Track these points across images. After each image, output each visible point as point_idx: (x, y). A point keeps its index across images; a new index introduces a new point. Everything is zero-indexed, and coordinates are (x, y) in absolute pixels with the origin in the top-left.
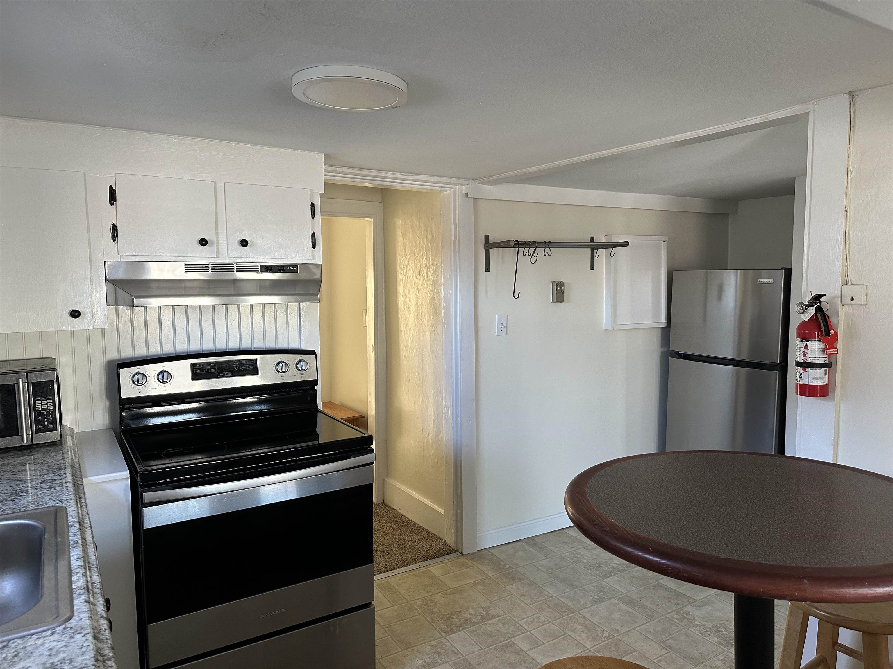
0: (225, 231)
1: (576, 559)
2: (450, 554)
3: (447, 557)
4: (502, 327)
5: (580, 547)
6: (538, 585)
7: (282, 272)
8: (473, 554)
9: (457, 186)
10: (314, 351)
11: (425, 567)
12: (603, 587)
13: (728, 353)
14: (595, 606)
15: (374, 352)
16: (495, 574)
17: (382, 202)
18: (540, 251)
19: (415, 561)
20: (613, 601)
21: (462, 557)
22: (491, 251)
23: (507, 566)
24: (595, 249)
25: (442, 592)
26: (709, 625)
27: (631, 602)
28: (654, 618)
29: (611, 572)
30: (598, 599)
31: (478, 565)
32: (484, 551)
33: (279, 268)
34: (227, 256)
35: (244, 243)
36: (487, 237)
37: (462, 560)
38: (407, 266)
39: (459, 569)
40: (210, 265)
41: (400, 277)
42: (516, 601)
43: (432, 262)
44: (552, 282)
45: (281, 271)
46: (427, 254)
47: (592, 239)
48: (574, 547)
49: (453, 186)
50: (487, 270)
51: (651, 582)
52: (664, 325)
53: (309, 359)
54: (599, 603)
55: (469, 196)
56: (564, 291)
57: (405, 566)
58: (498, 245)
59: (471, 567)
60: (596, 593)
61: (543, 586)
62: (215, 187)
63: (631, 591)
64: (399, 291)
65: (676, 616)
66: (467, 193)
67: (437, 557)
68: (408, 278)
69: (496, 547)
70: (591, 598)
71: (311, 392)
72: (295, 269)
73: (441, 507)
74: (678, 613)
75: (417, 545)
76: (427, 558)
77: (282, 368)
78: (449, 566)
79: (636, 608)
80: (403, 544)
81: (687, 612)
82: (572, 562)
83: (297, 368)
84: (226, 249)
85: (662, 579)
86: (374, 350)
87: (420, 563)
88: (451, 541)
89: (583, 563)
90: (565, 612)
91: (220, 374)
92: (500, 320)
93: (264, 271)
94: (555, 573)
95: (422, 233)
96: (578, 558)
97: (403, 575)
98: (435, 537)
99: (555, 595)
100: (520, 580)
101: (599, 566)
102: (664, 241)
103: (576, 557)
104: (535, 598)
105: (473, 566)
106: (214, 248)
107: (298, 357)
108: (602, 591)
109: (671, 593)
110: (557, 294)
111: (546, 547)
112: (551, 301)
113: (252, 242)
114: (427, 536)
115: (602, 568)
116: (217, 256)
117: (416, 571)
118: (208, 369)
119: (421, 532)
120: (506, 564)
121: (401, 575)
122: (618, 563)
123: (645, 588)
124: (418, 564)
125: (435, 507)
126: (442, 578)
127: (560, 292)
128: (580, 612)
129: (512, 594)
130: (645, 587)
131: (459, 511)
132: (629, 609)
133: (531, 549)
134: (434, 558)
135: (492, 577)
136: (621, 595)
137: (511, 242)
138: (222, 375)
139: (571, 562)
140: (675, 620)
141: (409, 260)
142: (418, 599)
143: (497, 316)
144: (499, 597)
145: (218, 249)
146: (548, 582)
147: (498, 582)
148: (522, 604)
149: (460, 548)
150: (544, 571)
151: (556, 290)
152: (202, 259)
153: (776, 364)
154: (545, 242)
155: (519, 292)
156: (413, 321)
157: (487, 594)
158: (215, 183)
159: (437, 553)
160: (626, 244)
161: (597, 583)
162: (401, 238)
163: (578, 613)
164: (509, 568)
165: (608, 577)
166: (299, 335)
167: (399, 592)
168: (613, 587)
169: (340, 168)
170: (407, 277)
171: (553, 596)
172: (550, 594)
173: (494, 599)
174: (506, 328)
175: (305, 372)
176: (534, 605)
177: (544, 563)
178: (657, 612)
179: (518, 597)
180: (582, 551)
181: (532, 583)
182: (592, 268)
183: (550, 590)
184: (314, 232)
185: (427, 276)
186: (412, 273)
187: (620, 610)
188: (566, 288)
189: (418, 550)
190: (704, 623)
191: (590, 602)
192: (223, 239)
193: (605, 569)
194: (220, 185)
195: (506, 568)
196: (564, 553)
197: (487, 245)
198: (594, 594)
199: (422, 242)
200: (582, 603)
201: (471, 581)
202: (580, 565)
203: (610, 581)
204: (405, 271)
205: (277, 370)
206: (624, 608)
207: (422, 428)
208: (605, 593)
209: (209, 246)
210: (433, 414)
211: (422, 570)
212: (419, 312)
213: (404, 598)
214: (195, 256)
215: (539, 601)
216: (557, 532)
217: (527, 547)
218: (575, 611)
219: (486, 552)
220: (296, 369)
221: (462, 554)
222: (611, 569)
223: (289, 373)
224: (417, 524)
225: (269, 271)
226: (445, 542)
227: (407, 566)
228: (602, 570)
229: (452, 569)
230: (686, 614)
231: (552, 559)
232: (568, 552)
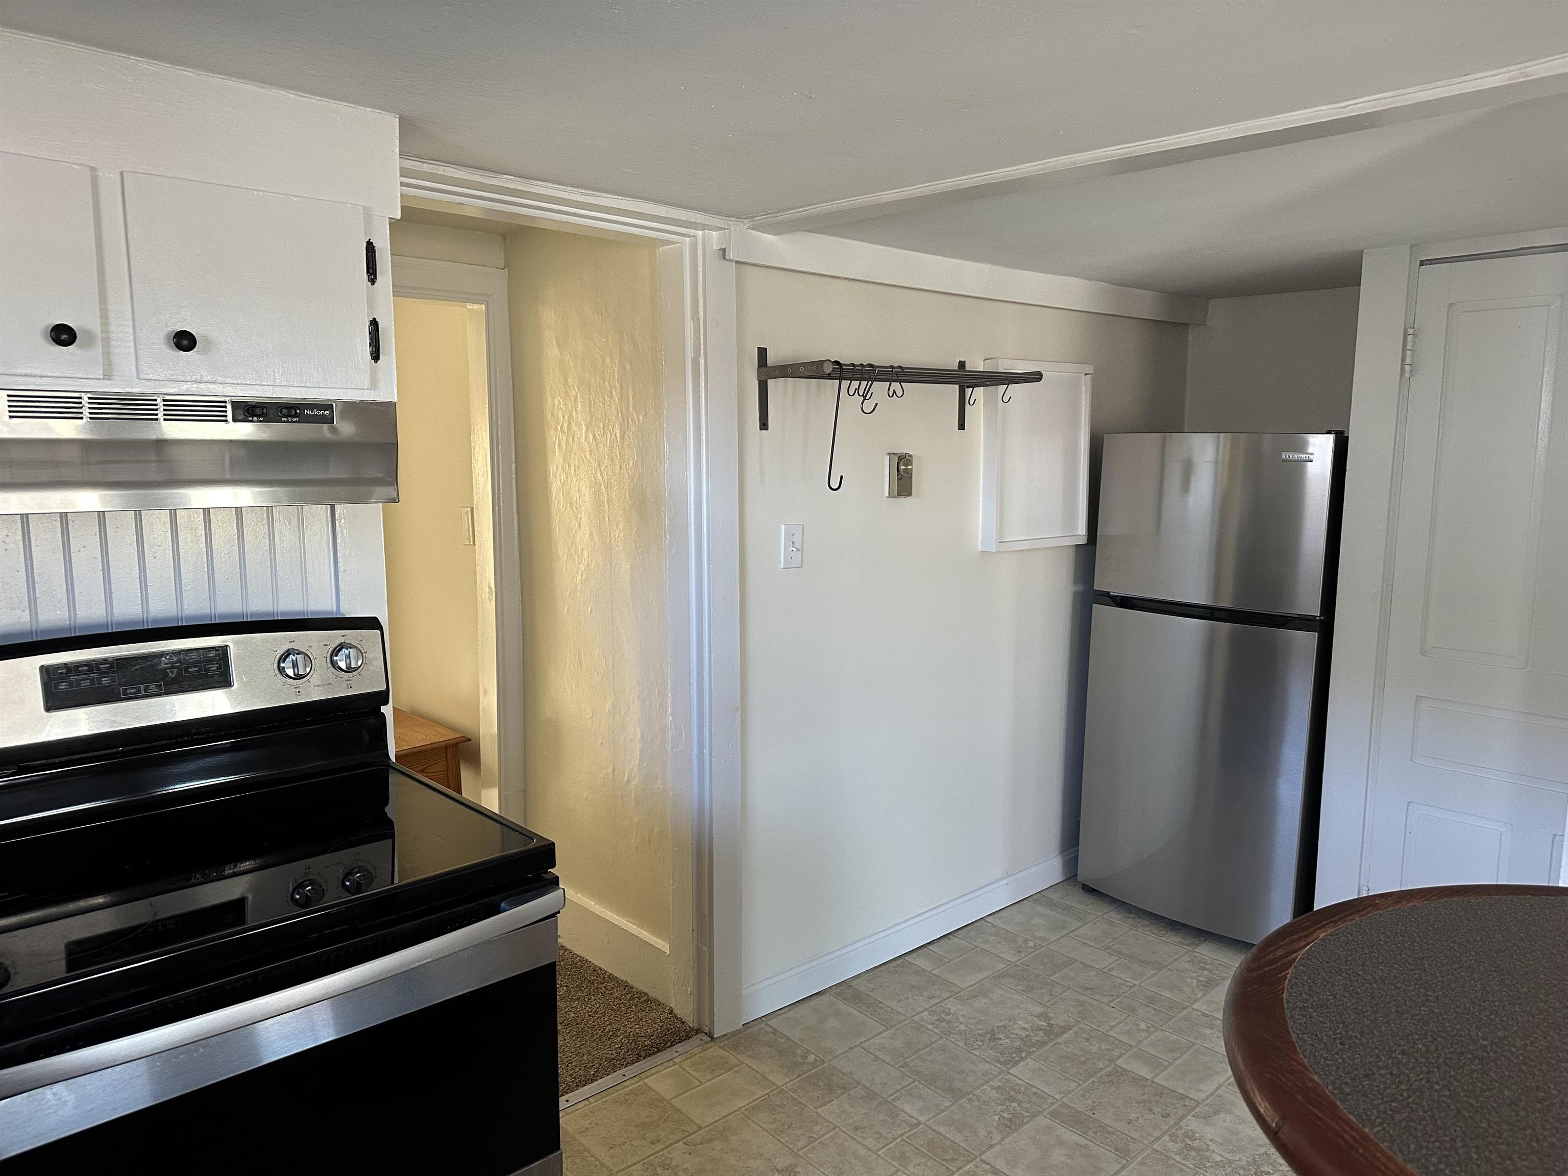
0: (129, 308)
1: (944, 1024)
2: (685, 1040)
3: (680, 1048)
4: (794, 550)
5: (945, 996)
6: (883, 1098)
7: (292, 422)
8: (735, 1033)
9: (700, 233)
10: (376, 619)
11: (636, 1079)
12: (1012, 1089)
13: (1198, 596)
14: (1008, 1140)
15: (493, 602)
16: (791, 1081)
17: (506, 270)
18: (879, 388)
19: (613, 1065)
20: (1041, 1121)
21: (713, 1044)
22: (770, 382)
23: (811, 1058)
24: (968, 387)
25: (685, 1138)
26: (1240, 1160)
27: (1076, 1121)
28: (1132, 1155)
29: (1019, 1050)
30: (1010, 1120)
31: (749, 1062)
32: (756, 1025)
33: (285, 411)
34: (135, 376)
35: (185, 342)
36: (762, 353)
37: (714, 1051)
38: (571, 413)
39: (710, 1077)
40: (85, 400)
41: (555, 439)
42: (846, 1143)
43: (634, 407)
44: (889, 454)
45: (290, 419)
46: (621, 388)
47: (962, 365)
48: (934, 997)
49: (692, 232)
50: (764, 425)
51: (1101, 1065)
52: (1083, 541)
53: (364, 641)
54: (1016, 1130)
55: (731, 255)
56: (911, 474)
57: (593, 1081)
58: (787, 371)
59: (736, 1066)
60: (1003, 1105)
61: (894, 1100)
62: (95, 181)
63: (1070, 1093)
64: (552, 469)
65: (1171, 1145)
66: (724, 250)
67: (659, 1051)
68: (573, 441)
69: (780, 1012)
70: (996, 1118)
71: (372, 721)
72: (327, 413)
73: (660, 935)
74: (1174, 1138)
75: (611, 1024)
76: (638, 1054)
77: (295, 665)
78: (687, 1068)
79: (1090, 1133)
80: (578, 1024)
81: (1190, 1133)
82: (939, 1032)
83: (334, 664)
84: (133, 357)
85: (1120, 1057)
86: (494, 598)
87: (623, 1070)
88: (685, 1009)
89: (960, 1033)
90: (953, 1160)
91: (126, 689)
92: (790, 535)
93: (241, 418)
94: (912, 1064)
95: (607, 339)
96: (949, 1022)
97: (590, 1103)
98: (647, 1002)
99: (923, 1119)
100: (844, 1088)
101: (993, 1039)
102: (1086, 374)
103: (943, 1020)
104: (884, 1133)
105: (739, 1065)
106: (98, 351)
107: (337, 636)
108: (1013, 1099)
109: (1146, 1090)
110: (898, 479)
111: (880, 1002)
112: (887, 494)
113: (209, 342)
114: (628, 996)
115: (999, 1042)
116: (108, 376)
117: (618, 1091)
118: (92, 680)
119: (613, 988)
120: (808, 1052)
121: (586, 1105)
122: (1026, 1026)
123: (1093, 1082)
124: (620, 1072)
125: (645, 935)
126: (677, 1102)
127: (906, 475)
128: (983, 1157)
129: (836, 1127)
130: (1094, 1079)
131: (705, 948)
132: (1076, 1138)
133: (851, 1010)
134: (654, 1054)
135: (784, 1087)
136: (1053, 1104)
137: (825, 364)
138: (132, 693)
139: (938, 1034)
140: (1172, 1155)
141: (576, 402)
142: (634, 1164)
143: (783, 527)
144: (810, 1137)
145: (107, 355)
146: (902, 1088)
147: (800, 1100)
148: (862, 1152)
149: (707, 1024)
150: (887, 1060)
151: (898, 471)
152: (63, 381)
153: (1313, 619)
154: (892, 367)
155: (842, 477)
156: (587, 536)
157: (781, 1132)
158: (93, 169)
159: (657, 1041)
160: (1036, 377)
161: (1000, 1080)
162: (555, 351)
163: (981, 1160)
164: (816, 1061)
165: (1016, 1063)
166: (333, 579)
167: (589, 1151)
168: (1032, 1086)
169: (431, 166)
170: (571, 438)
171: (919, 1123)
172: (912, 1117)
173: (800, 1145)
174: (800, 552)
175: (356, 672)
176: (884, 1149)
177: (881, 1041)
178: (1133, 1138)
179: (848, 1132)
180: (952, 1005)
181: (870, 1095)
182: (962, 426)
183: (909, 1108)
184: (374, 319)
185: (622, 437)
186: (584, 428)
187: (1060, 1143)
188: (915, 468)
189: (615, 1035)
190: (1228, 1156)
191: (997, 1128)
192: (121, 329)
193: (1006, 1043)
194: (109, 178)
195: (809, 1063)
196: (917, 1014)
197: (764, 370)
198: (999, 1108)
199: (608, 360)
200: (982, 1133)
201: (741, 1103)
202: (956, 1040)
203: (1023, 1071)
204: (565, 425)
205: (282, 671)
206: (1069, 1136)
207: (612, 768)
208: (1020, 1102)
209: (83, 346)
210: (638, 736)
211: (630, 1086)
212: (604, 517)
213: (602, 1165)
214: (38, 372)
215: (895, 1139)
216: (894, 964)
217: (841, 1005)
218: (972, 1156)
219: (761, 1026)
220: (332, 668)
221: (712, 1038)
222: (1017, 1043)
223: (315, 678)
224: (601, 969)
225: (255, 419)
226: (671, 1012)
227: (596, 1080)
228: (1000, 1047)
229: (696, 1076)
230: (1189, 1137)
231: (897, 1029)
232: (925, 1010)
